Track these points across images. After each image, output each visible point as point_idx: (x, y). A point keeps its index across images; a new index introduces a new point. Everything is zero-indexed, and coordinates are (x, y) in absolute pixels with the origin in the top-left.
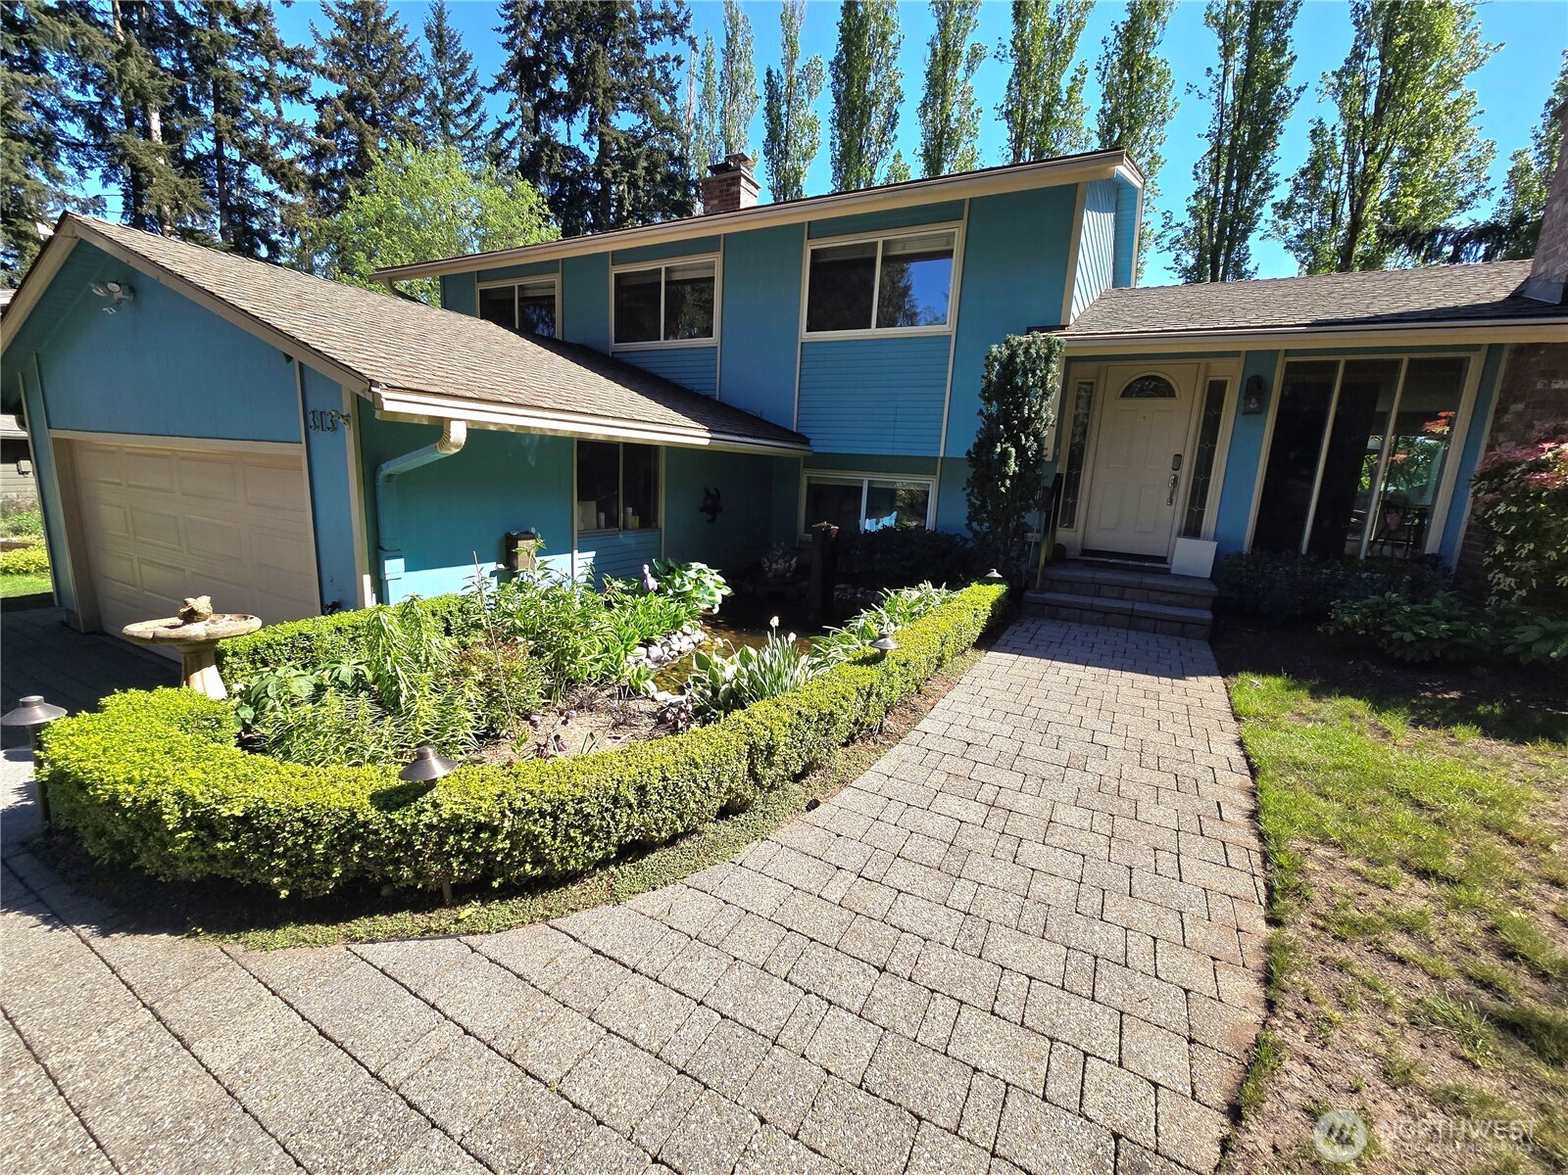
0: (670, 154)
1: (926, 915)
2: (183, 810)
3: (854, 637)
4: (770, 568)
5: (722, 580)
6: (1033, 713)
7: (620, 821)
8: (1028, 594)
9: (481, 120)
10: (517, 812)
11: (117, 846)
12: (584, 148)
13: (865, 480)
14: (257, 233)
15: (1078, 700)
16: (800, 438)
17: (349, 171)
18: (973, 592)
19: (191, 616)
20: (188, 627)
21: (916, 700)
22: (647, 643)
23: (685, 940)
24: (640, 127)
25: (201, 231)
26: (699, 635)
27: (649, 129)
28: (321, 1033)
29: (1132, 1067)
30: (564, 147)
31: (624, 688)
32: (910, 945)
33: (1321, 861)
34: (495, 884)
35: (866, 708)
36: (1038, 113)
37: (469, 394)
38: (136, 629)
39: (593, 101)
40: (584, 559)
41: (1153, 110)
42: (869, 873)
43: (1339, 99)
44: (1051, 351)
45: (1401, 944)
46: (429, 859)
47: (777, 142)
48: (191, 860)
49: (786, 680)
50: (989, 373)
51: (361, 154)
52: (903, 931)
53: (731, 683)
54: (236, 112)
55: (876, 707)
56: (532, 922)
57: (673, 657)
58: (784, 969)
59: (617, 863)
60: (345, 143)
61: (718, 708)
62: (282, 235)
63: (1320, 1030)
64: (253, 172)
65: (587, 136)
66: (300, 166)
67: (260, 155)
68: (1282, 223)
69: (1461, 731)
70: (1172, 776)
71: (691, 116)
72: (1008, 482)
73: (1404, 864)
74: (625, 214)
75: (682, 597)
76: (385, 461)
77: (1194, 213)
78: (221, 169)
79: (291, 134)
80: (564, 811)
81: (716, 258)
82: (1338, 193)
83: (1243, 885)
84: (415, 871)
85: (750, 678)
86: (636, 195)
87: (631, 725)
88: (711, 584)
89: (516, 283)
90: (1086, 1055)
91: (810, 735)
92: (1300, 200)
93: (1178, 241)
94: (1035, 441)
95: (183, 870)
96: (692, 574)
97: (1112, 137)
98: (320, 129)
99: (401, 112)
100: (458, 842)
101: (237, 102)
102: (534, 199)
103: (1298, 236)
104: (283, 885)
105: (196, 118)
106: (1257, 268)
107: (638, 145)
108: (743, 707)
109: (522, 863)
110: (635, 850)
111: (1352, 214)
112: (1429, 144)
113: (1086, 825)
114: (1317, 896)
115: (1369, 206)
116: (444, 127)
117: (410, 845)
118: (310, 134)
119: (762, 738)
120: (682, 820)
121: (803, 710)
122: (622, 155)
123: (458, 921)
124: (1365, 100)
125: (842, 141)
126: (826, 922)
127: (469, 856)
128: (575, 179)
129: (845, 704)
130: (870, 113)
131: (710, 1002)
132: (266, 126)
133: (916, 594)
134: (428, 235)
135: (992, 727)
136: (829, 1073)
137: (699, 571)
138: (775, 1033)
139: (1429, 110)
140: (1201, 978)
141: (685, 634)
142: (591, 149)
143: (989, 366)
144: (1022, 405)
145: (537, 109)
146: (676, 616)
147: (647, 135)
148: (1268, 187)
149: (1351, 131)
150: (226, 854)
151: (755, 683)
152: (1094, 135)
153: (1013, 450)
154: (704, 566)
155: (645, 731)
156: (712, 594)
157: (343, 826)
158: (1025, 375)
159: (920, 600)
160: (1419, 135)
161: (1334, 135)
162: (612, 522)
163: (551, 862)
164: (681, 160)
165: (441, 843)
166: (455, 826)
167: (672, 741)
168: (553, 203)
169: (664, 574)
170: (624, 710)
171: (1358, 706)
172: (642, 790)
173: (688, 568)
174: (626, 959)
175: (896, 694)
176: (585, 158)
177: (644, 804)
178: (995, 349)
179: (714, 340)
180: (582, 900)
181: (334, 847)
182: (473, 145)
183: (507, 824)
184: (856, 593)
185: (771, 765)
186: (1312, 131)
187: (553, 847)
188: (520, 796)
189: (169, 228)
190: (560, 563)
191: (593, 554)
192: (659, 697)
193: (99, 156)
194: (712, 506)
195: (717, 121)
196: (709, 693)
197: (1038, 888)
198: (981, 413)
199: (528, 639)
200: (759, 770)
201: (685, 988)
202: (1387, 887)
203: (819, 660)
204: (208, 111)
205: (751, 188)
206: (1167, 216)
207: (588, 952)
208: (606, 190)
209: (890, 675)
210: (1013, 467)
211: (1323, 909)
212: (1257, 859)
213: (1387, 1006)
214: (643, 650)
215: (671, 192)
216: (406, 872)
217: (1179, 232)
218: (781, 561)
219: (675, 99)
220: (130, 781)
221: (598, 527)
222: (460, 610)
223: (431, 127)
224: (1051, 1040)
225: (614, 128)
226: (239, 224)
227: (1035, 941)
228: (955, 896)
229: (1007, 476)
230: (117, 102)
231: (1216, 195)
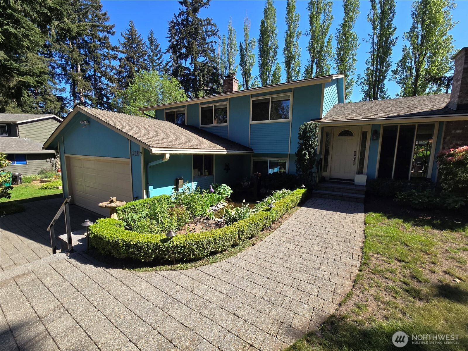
0: (214, 67)
1: (279, 268)
2: (123, 243)
3: (264, 204)
4: (243, 184)
5: (230, 189)
6: (310, 223)
7: (210, 246)
8: (313, 191)
9: (162, 61)
10: (189, 244)
11: (108, 251)
12: (190, 67)
13: (269, 160)
14: (104, 95)
15: (323, 220)
16: (250, 149)
17: (127, 77)
18: (297, 191)
19: (112, 202)
20: (111, 204)
21: (280, 220)
22: (212, 206)
23: (225, 272)
24: (205, 60)
25: (90, 95)
26: (225, 204)
27: (208, 61)
28: (154, 286)
29: (320, 297)
30: (185, 67)
31: (208, 217)
32: (274, 274)
33: (375, 258)
34: (185, 260)
35: (266, 222)
36: (318, 49)
37: (170, 147)
38: (101, 204)
39: (193, 55)
40: (195, 184)
41: (352, 46)
42: (266, 259)
43: (410, 40)
44: (316, 126)
45: (388, 275)
46: (172, 253)
47: (243, 62)
48: (124, 253)
49: (247, 215)
50: (300, 132)
51: (131, 71)
52: (273, 271)
53: (234, 216)
54: (99, 64)
55: (269, 222)
56: (192, 268)
57: (218, 209)
58: (247, 278)
59: (209, 256)
60: (126, 69)
61: (231, 222)
62: (110, 94)
63: (363, 291)
64: (103, 79)
65: (191, 64)
66: (115, 76)
67: (105, 74)
68: (395, 76)
69: (426, 227)
70: (343, 239)
71: (219, 56)
72: (306, 161)
73: (396, 258)
74: (201, 84)
75: (220, 193)
76: (149, 163)
77: (367, 75)
78: (95, 79)
79: (113, 68)
80: (199, 244)
81: (227, 103)
82: (411, 66)
83: (355, 263)
84: (168, 256)
85: (238, 215)
86: (204, 79)
87: (210, 226)
88: (228, 190)
89: (175, 110)
90: (310, 294)
91: (252, 228)
92: (400, 69)
93: (363, 83)
94: (313, 150)
95: (123, 255)
96: (223, 187)
97: (340, 55)
98: (120, 66)
99: (141, 60)
100: (177, 250)
101: (100, 61)
102: (177, 82)
103: (400, 80)
104: (142, 259)
105: (89, 66)
106: (387, 90)
107: (204, 65)
108: (237, 222)
109: (190, 255)
110: (213, 253)
111: (416, 73)
112: (438, 51)
113: (319, 250)
114: (372, 265)
115: (421, 70)
116: (152, 63)
117: (168, 250)
118: (118, 68)
119: (241, 229)
120: (224, 247)
121: (251, 222)
122: (200, 68)
123: (177, 267)
124: (417, 40)
125: (262, 61)
126: (256, 269)
127: (180, 253)
128: (188, 75)
129: (260, 220)
130: (269, 52)
131: (231, 283)
132: (107, 67)
133: (281, 192)
134: (149, 94)
135: (300, 227)
136: (256, 296)
137: (224, 186)
138: (245, 289)
139: (438, 42)
140: (339, 281)
141: (221, 203)
142: (192, 67)
143: (300, 130)
144: (309, 140)
145: (177, 57)
146: (219, 199)
147: (207, 63)
148: (389, 66)
149: (414, 49)
150: (131, 252)
151: (239, 216)
152: (335, 54)
153: (307, 153)
154: (226, 185)
155: (213, 228)
156: (228, 192)
157: (155, 246)
158: (309, 133)
159: (282, 194)
160: (435, 49)
161: (409, 50)
162: (202, 174)
163: (196, 255)
164: (216, 69)
165: (174, 250)
166: (177, 246)
167: (221, 229)
168: (182, 82)
169: (216, 187)
170: (208, 223)
171: (400, 221)
172: (215, 240)
173: (222, 186)
174: (213, 275)
175: (274, 218)
176: (190, 70)
177: (215, 243)
178: (301, 126)
179: (227, 124)
180: (203, 264)
181: (153, 251)
182: (160, 67)
183: (187, 246)
184: (267, 191)
185: (243, 235)
186: (403, 49)
187: (197, 252)
188: (190, 240)
189: (82, 95)
190: (189, 185)
191: (197, 182)
192: (216, 219)
193: (64, 77)
194: (227, 168)
195: (226, 57)
196: (228, 218)
197: (305, 263)
198: (298, 143)
199: (185, 206)
200: (241, 236)
201: (225, 281)
202: (389, 263)
203: (255, 210)
204: (92, 64)
205: (236, 81)
206: (359, 76)
207: (205, 274)
208: (196, 78)
209: (272, 214)
210: (307, 157)
211: (372, 268)
212: (360, 257)
213: (380, 287)
214: (211, 208)
215: (214, 78)
216: (167, 256)
217: (363, 80)
218: (246, 183)
219: (214, 53)
220: (111, 237)
221: (198, 175)
222: (167, 198)
223: (149, 64)
224: (303, 292)
225: (198, 61)
226: (99, 93)
227: (303, 273)
228: (286, 264)
229: (306, 160)
230: (70, 63)
231: (373, 69)
